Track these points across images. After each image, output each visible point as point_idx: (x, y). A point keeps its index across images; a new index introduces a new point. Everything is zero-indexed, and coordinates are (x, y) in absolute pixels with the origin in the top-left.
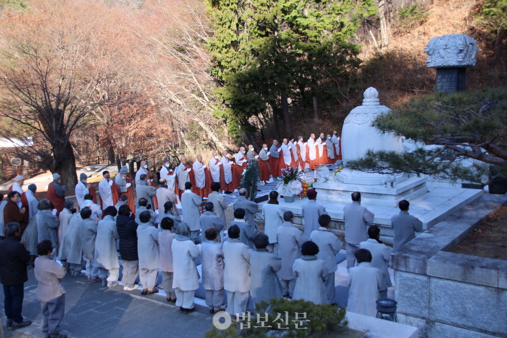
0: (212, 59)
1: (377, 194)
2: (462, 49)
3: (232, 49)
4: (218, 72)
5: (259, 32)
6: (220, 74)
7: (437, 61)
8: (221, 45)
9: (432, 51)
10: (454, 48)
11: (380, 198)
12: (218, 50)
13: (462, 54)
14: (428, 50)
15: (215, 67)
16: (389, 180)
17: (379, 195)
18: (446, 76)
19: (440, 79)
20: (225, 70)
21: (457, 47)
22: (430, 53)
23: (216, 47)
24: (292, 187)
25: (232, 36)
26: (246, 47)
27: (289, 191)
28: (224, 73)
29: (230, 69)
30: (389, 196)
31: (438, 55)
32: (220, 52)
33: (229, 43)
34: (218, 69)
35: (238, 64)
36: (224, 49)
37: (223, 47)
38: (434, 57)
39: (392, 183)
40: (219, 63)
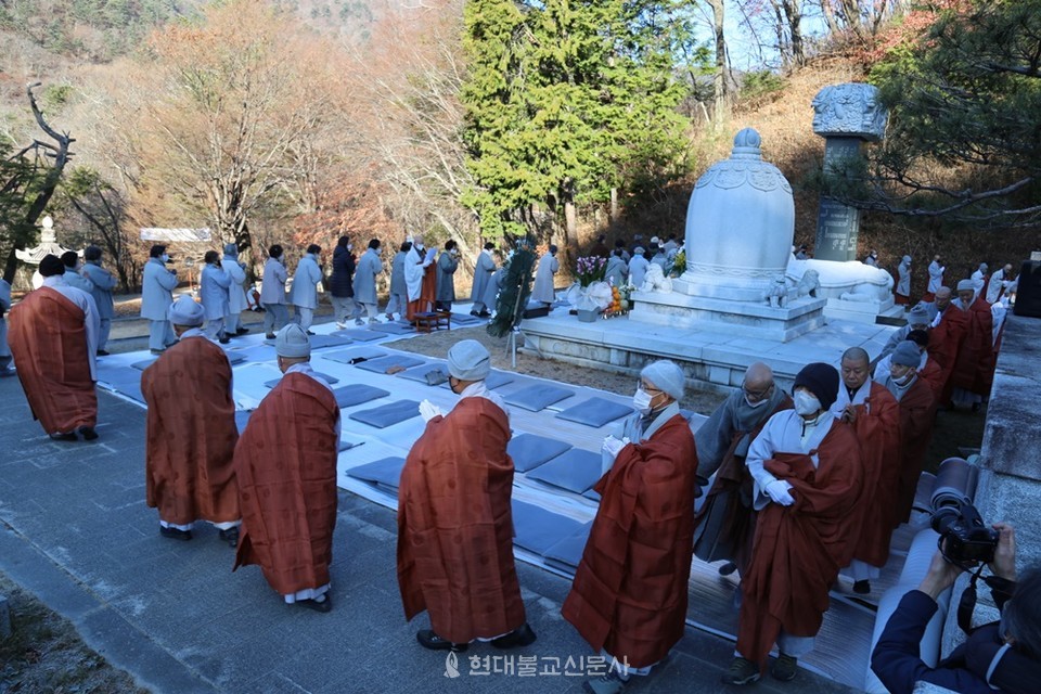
0: (466, 113)
1: (751, 317)
2: (873, 105)
3: (498, 100)
4: (473, 135)
5: (542, 78)
6: (476, 139)
7: (831, 123)
8: (481, 95)
9: (823, 106)
10: (859, 103)
11: (755, 325)
12: (477, 101)
13: (871, 115)
14: (817, 104)
15: (470, 128)
16: (776, 293)
17: (752, 320)
18: (842, 149)
19: (832, 154)
20: (485, 133)
21: (864, 103)
22: (820, 109)
23: (473, 97)
24: (595, 293)
25: (500, 81)
26: (519, 100)
27: (590, 300)
28: (482, 137)
29: (494, 130)
30: (772, 322)
31: (833, 113)
32: (478, 105)
33: (495, 90)
34: (473, 131)
35: (505, 124)
36: (485, 101)
37: (485, 98)
38: (825, 116)
39: (780, 299)
40: (477, 121)
